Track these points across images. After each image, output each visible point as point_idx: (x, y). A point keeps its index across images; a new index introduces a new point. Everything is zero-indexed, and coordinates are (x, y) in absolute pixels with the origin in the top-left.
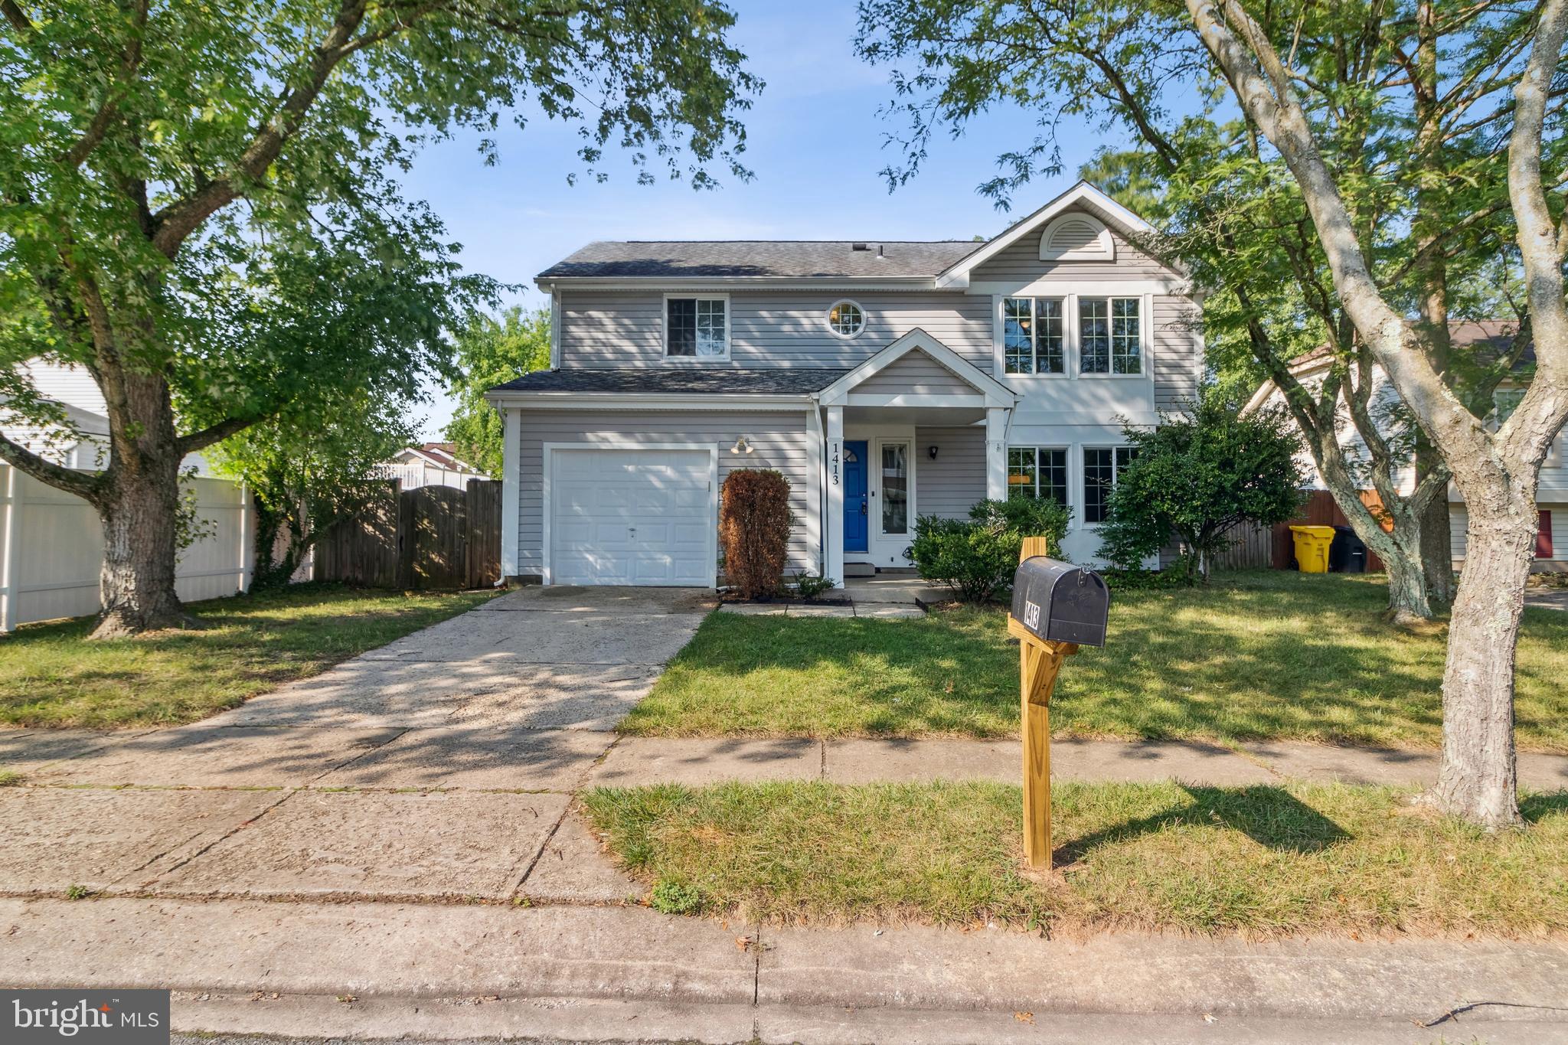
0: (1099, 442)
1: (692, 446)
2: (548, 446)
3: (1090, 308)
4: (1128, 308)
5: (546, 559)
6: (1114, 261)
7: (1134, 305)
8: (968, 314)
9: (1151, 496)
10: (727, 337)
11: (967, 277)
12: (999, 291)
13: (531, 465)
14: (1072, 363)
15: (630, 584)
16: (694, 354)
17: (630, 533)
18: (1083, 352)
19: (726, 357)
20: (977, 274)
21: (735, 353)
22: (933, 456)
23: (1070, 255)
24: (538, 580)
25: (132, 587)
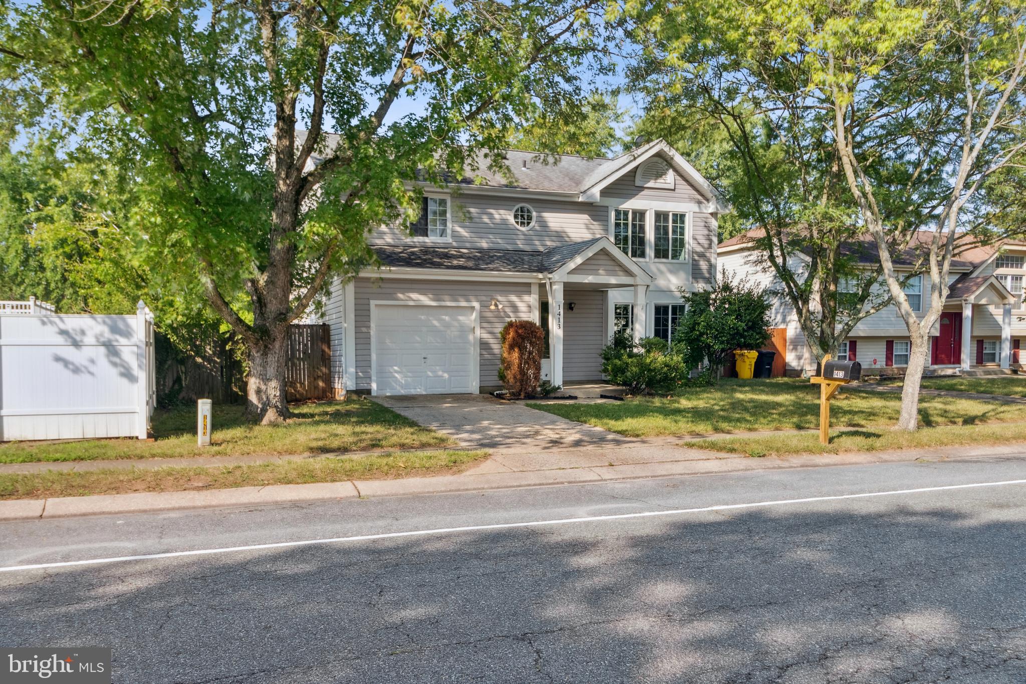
0: (663, 301)
1: (464, 304)
2: (373, 303)
3: (661, 216)
4: (680, 218)
5: (374, 378)
6: (674, 190)
7: (682, 216)
8: (595, 218)
9: (701, 334)
10: (449, 225)
11: (598, 195)
12: (612, 203)
13: (362, 316)
14: (650, 252)
15: (424, 393)
16: (427, 236)
17: (423, 360)
18: (656, 245)
19: (448, 239)
20: (605, 193)
21: (455, 235)
22: (571, 308)
23: (651, 184)
24: (369, 392)
25: (278, 394)
